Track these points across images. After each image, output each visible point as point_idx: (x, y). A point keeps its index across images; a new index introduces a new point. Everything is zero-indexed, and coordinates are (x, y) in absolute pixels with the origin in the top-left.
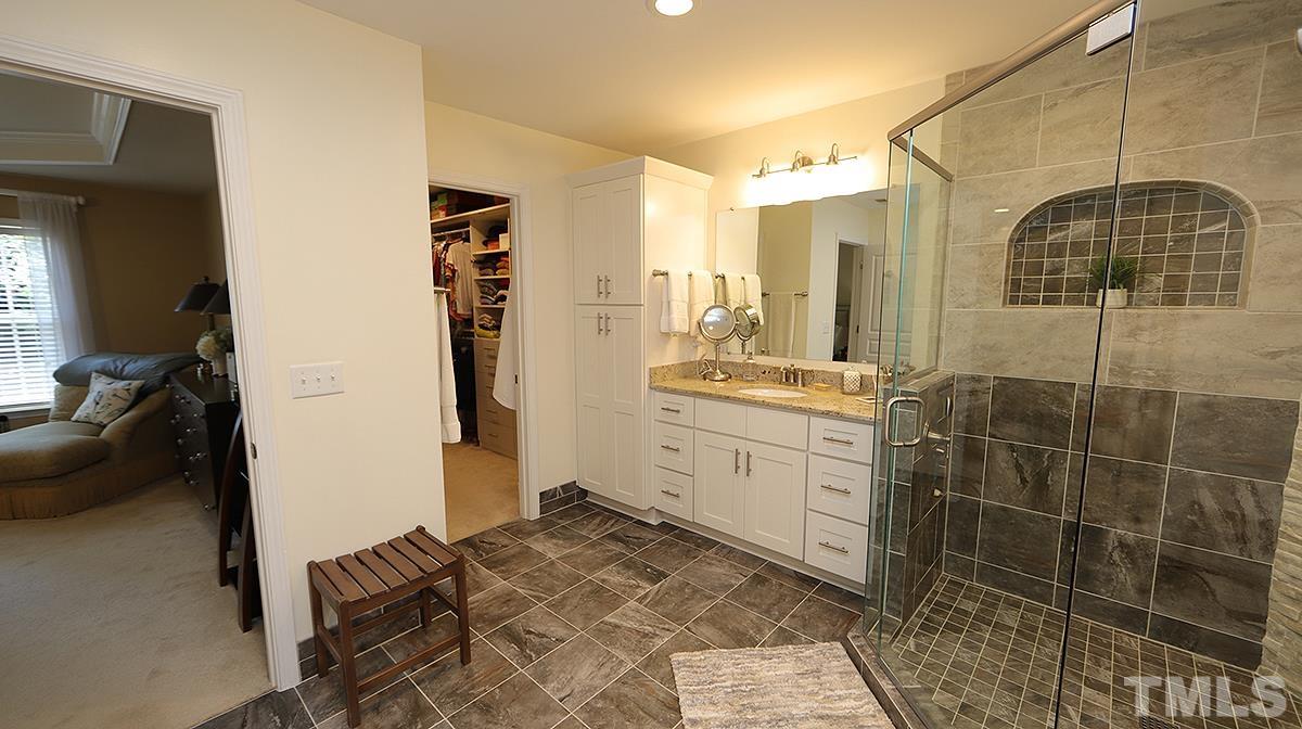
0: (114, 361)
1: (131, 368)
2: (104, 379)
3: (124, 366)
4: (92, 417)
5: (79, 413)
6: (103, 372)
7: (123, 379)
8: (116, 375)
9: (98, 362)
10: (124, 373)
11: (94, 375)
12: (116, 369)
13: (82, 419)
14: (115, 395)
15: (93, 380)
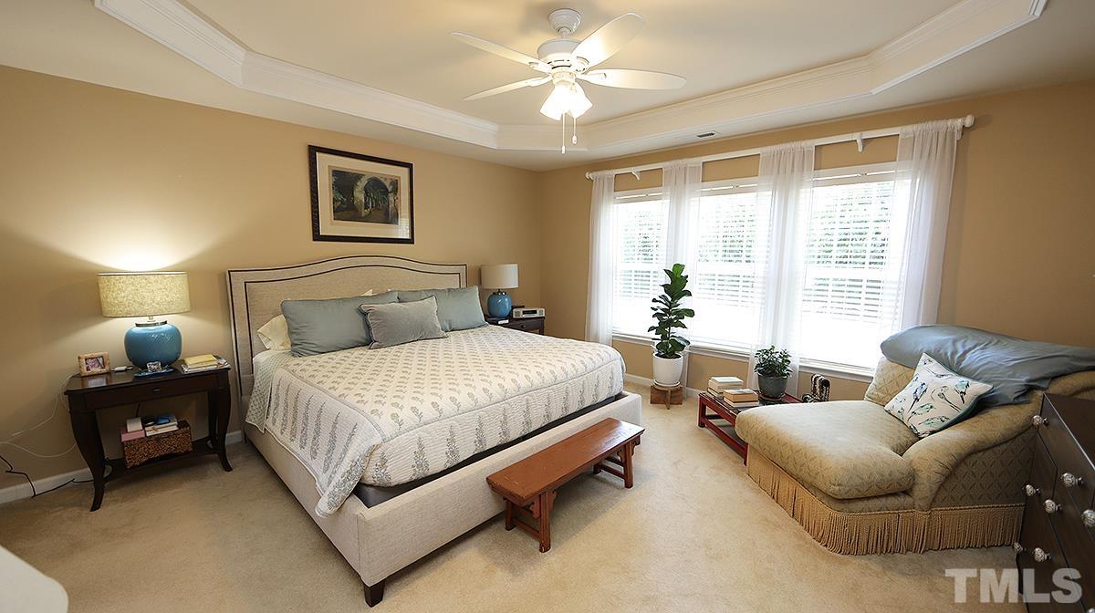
0: (954, 342)
1: (975, 358)
2: (935, 367)
3: (965, 353)
4: (906, 415)
5: (893, 404)
6: (938, 356)
7: (960, 373)
8: (952, 365)
9: (935, 338)
10: (963, 364)
11: (924, 357)
12: (954, 353)
13: (895, 412)
14: (942, 396)
15: (921, 363)
